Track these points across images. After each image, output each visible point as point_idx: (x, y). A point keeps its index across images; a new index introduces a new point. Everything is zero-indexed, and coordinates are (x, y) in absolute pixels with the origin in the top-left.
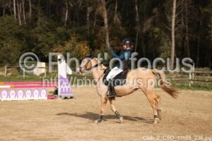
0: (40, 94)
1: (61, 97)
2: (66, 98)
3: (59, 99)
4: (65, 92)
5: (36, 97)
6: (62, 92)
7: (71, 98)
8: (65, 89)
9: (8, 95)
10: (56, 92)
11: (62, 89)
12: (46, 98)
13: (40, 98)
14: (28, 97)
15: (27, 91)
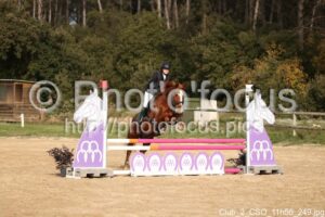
0: (209, 162)
1: (252, 169)
2: (262, 172)
3: (249, 174)
4: (262, 161)
5: (202, 170)
6: (254, 160)
7: (274, 172)
8: (262, 154)
9: (147, 165)
10: (242, 160)
11: (254, 154)
12: (223, 172)
13: (209, 171)
14: (186, 170)
15: (184, 158)
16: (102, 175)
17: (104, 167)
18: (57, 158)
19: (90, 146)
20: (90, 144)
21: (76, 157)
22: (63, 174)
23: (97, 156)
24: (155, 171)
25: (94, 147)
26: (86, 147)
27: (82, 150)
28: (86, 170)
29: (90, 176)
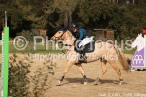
16: (144, 70)
17: (145, 66)
21: (133, 62)
27: (135, 59)
28: (137, 67)
29: (139, 70)
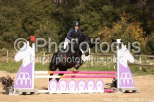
0: (95, 85)
1: (120, 90)
2: (127, 92)
3: (119, 93)
4: (126, 85)
5: (91, 90)
6: (122, 84)
7: (134, 91)
8: (126, 81)
10: (115, 84)
11: (122, 81)
12: (103, 91)
13: (95, 91)
14: (82, 90)
15: (80, 82)
16: (32, 93)
17: (33, 88)
18: (4, 83)
19: (24, 76)
20: (24, 74)
21: (16, 82)
22: (7, 93)
23: (29, 81)
24: (63, 90)
25: (27, 76)
26: (22, 76)
27: (19, 78)
28: (22, 90)
29: (24, 94)
